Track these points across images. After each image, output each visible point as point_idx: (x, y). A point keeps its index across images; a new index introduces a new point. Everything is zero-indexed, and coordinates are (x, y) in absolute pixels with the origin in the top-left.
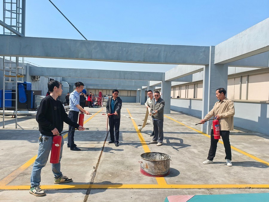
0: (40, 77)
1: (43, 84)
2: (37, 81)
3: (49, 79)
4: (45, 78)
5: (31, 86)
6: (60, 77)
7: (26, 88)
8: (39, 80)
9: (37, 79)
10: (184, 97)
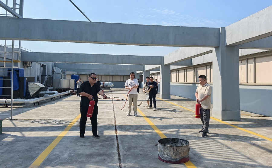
0: (32, 63)
1: (35, 70)
2: (29, 67)
3: (40, 65)
4: (37, 64)
5: (23, 73)
6: (52, 63)
7: (18, 75)
8: (31, 66)
9: (30, 65)
10: (183, 82)
